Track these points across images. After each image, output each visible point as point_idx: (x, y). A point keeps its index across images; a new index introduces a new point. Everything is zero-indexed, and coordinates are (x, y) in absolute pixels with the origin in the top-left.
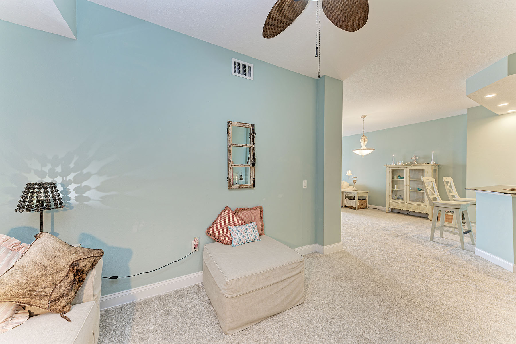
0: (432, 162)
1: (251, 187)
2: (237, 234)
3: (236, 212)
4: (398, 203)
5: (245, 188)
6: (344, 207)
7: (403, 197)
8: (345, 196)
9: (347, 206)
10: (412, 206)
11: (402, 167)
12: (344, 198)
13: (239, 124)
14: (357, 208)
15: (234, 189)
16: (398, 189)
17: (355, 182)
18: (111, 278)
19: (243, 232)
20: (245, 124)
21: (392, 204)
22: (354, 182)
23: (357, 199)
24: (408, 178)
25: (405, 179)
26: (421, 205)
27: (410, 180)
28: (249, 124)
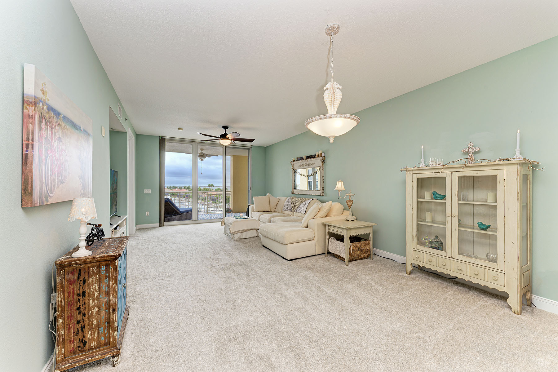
0: (517, 157)
4: (432, 255)
6: (326, 253)
7: (443, 241)
8: (329, 232)
9: (331, 253)
10: (464, 267)
11: (440, 171)
12: (327, 237)
14: (347, 260)
16: (433, 223)
17: (350, 204)
21: (418, 256)
22: (348, 204)
23: (347, 240)
24: (455, 199)
25: (448, 200)
26: (487, 268)
27: (459, 204)
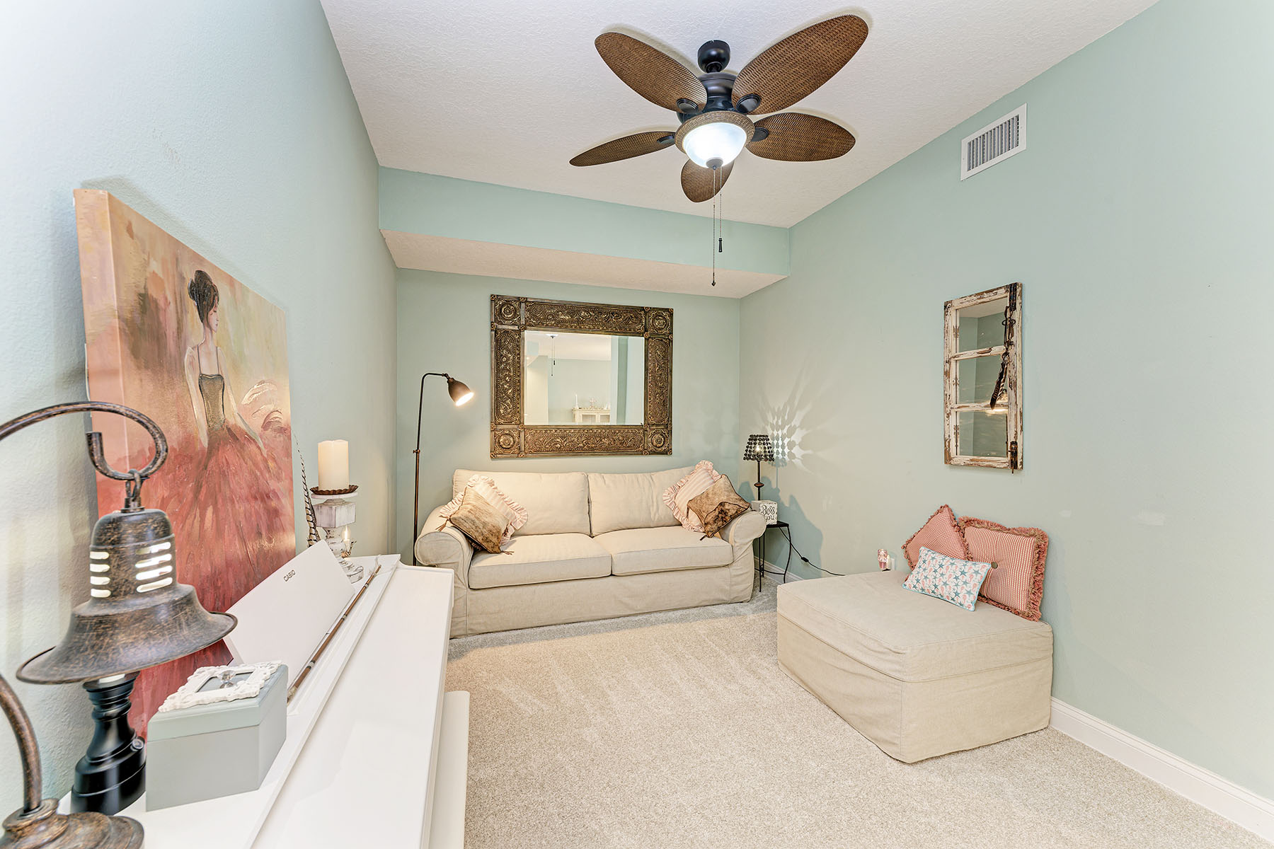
1: (1004, 468)
2: (935, 571)
3: (962, 526)
5: (987, 466)
13: (969, 299)
15: (956, 465)
18: (803, 559)
19: (948, 574)
20: (987, 292)
28: (998, 289)
